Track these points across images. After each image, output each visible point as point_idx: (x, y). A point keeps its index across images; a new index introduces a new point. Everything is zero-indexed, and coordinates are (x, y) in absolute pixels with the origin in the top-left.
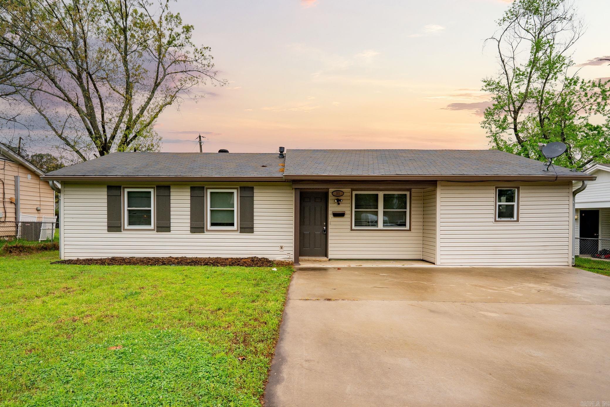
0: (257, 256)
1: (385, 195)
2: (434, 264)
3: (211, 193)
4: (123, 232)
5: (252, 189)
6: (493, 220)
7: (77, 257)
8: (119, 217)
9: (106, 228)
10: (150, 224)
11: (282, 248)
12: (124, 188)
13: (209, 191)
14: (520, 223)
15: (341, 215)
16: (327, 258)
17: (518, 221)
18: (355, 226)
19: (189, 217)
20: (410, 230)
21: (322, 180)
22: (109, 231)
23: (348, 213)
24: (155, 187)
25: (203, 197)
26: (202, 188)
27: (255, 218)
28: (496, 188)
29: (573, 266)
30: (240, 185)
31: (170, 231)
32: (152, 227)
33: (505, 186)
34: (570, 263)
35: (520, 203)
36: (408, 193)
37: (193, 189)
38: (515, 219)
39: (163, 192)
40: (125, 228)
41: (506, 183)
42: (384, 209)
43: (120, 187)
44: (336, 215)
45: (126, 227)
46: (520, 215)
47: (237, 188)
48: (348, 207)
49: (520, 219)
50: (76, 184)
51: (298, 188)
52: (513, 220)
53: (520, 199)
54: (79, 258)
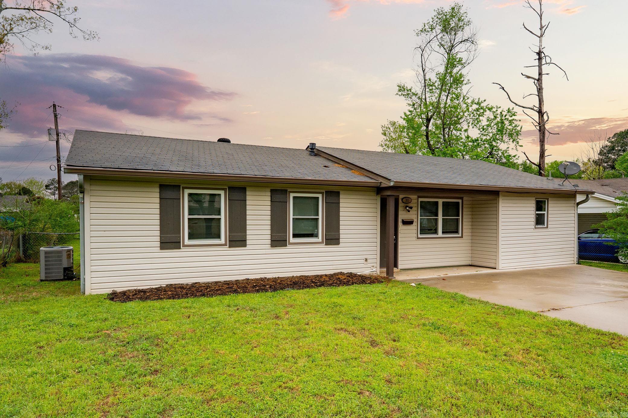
0: (343, 271)
1: (443, 202)
2: (495, 268)
3: (294, 198)
4: (183, 249)
5: (337, 194)
6: (533, 227)
7: (113, 289)
8: (177, 229)
9: (158, 244)
10: (218, 236)
11: (366, 260)
12: (184, 188)
13: (292, 195)
14: (549, 230)
15: (410, 223)
16: (398, 268)
17: (547, 227)
18: (420, 234)
19: (269, 227)
20: (462, 237)
21: (419, 187)
22: (162, 248)
23: (415, 220)
24: (226, 189)
25: (285, 203)
26: (285, 192)
27: (341, 227)
28: (536, 198)
29: (577, 264)
30: (326, 189)
31: (245, 245)
32: (222, 241)
33: (541, 198)
34: (576, 262)
35: (549, 212)
36: (460, 201)
37: (273, 192)
38: (546, 226)
39: (237, 195)
40: (185, 244)
41: (542, 194)
42: (443, 216)
43: (179, 186)
44: (405, 223)
45: (187, 242)
46: (549, 223)
47: (322, 193)
48: (414, 214)
49: (549, 226)
50: (128, 181)
51: (394, 195)
52: (544, 227)
53: (549, 209)
54: (115, 289)
